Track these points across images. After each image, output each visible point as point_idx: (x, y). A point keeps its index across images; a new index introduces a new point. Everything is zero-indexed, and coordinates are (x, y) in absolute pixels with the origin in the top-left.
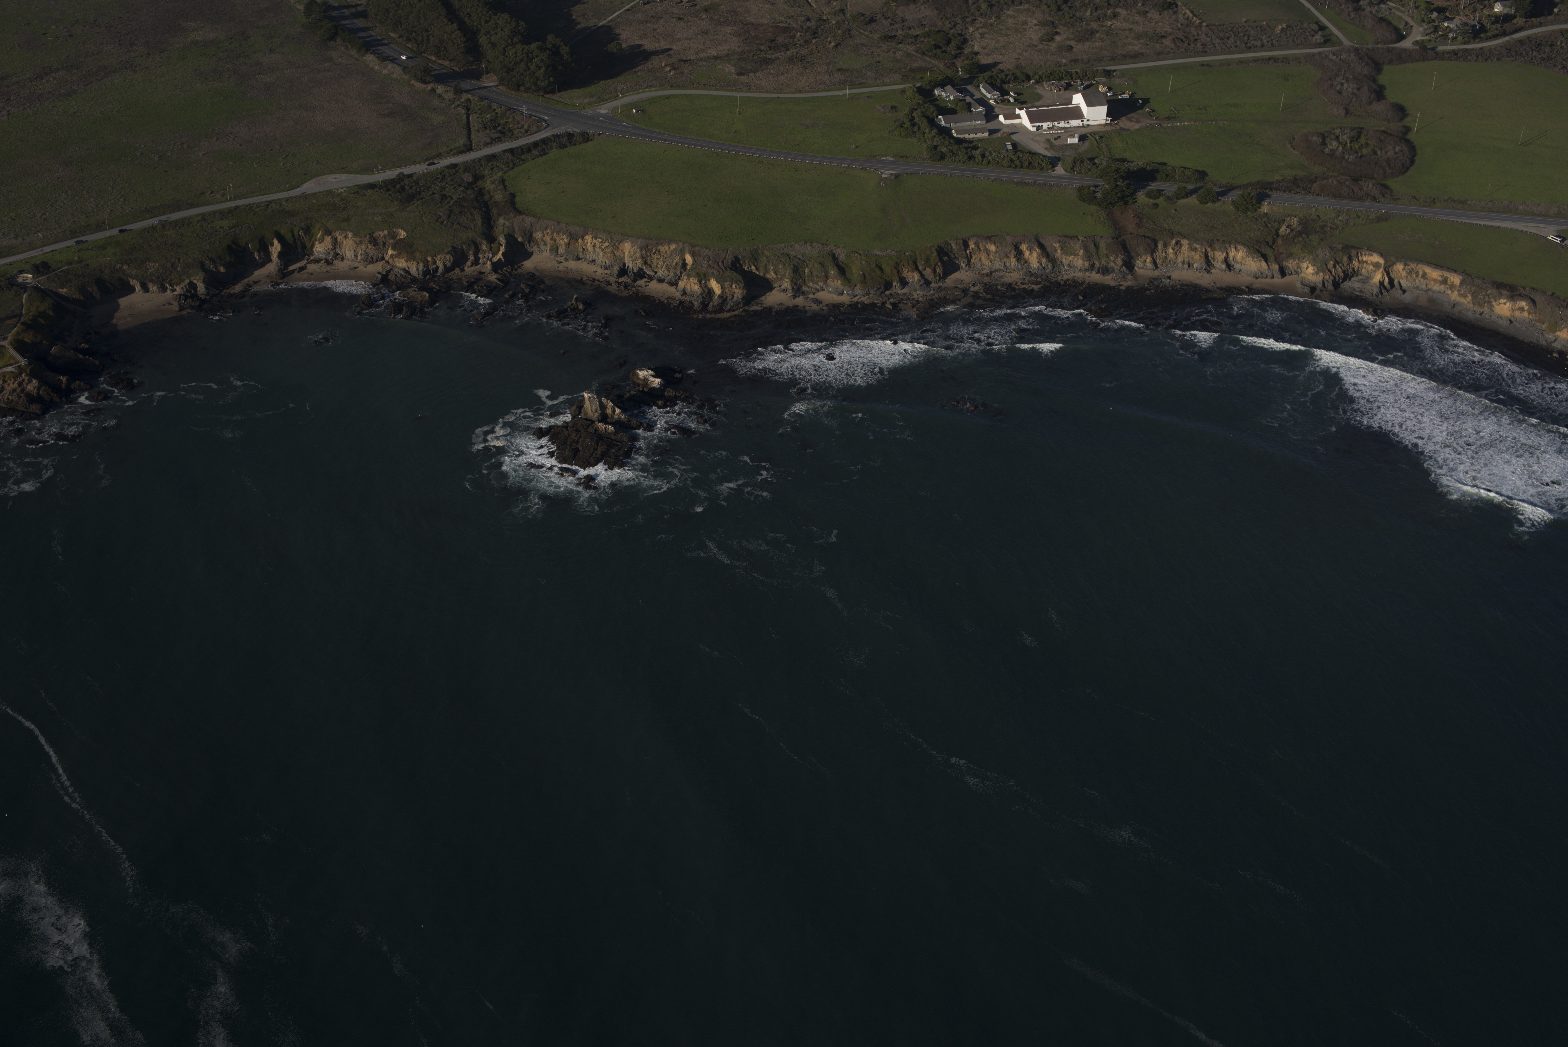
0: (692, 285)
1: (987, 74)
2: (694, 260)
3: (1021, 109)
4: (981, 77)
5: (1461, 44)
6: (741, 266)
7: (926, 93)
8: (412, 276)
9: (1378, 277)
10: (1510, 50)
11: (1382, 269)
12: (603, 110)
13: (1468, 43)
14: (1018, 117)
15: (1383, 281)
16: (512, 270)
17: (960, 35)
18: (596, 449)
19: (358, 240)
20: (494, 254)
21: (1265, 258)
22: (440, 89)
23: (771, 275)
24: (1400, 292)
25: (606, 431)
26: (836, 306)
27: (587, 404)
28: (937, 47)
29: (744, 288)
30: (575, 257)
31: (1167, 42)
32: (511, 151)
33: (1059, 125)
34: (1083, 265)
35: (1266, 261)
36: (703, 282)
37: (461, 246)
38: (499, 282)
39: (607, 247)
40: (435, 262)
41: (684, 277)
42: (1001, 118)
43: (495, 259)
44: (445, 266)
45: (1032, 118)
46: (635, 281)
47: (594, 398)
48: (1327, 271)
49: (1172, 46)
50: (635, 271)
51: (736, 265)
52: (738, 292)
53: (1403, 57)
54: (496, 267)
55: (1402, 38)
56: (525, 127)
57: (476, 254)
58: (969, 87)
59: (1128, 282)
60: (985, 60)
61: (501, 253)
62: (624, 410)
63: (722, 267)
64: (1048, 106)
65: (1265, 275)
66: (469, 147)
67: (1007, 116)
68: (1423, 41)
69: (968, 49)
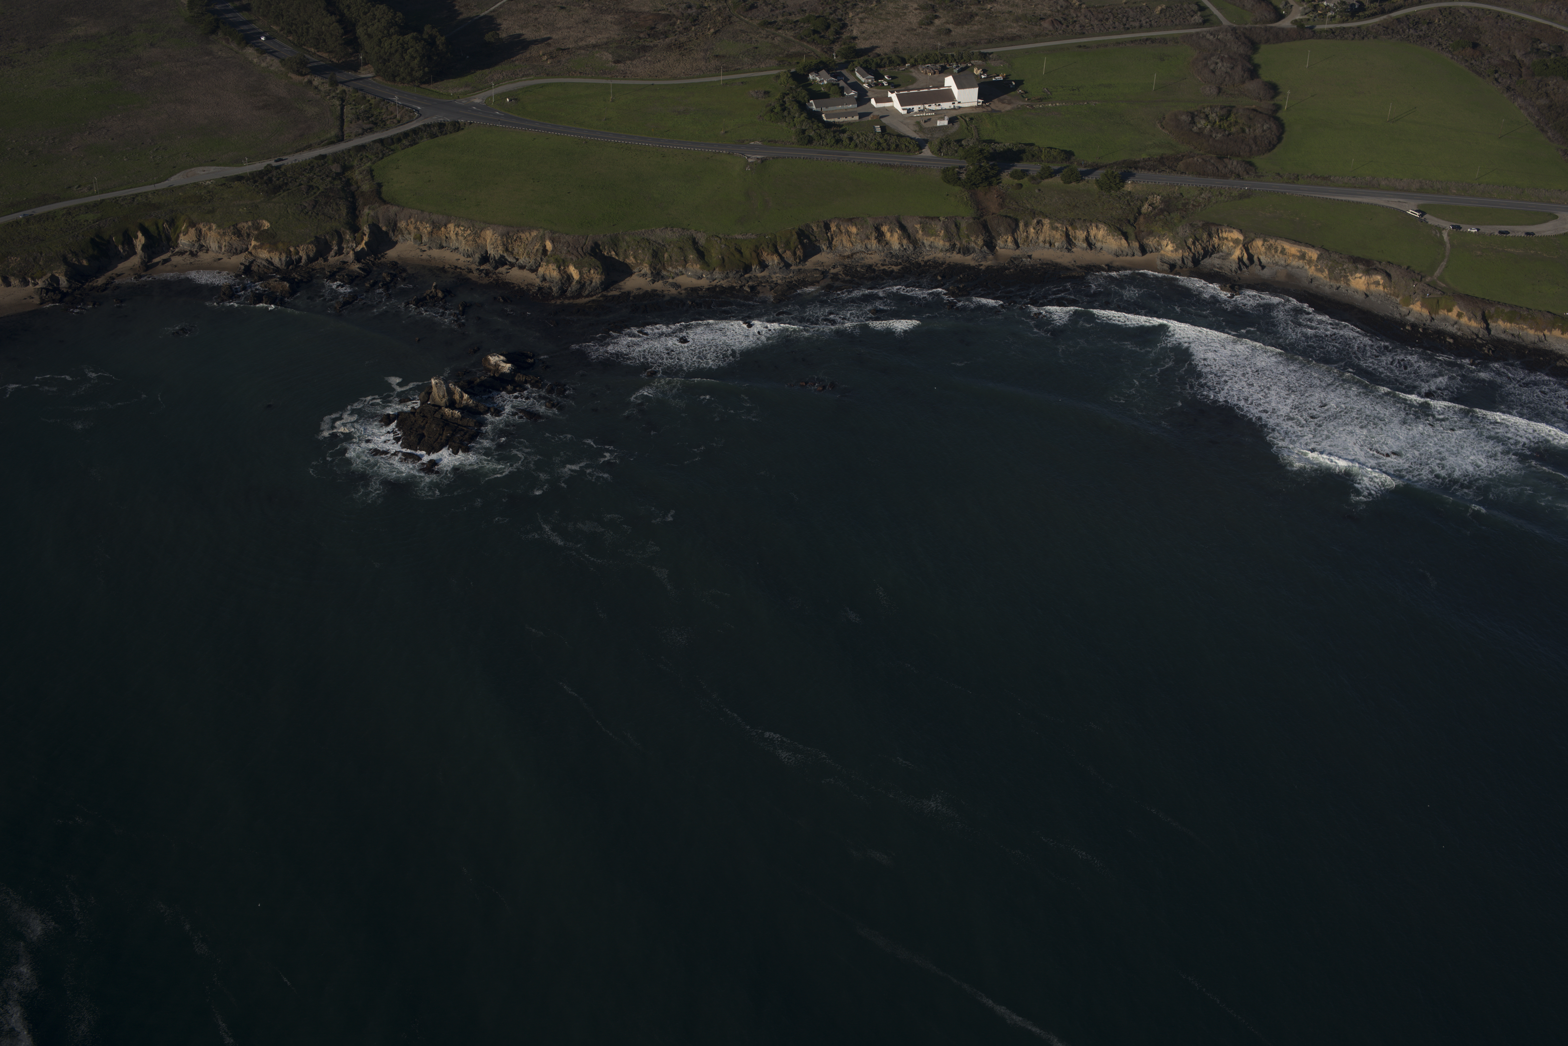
0: (551, 271)
1: (862, 59)
2: (554, 246)
3: (892, 92)
4: (857, 61)
5: (1340, 22)
6: (601, 251)
7: (800, 78)
8: (275, 267)
9: (1237, 253)
10: (1387, 28)
11: (1241, 246)
12: (477, 99)
13: (1347, 21)
14: (890, 100)
15: (1242, 257)
16: (375, 259)
17: (840, 20)
18: (441, 435)
19: (222, 231)
20: (358, 244)
21: (1126, 236)
22: (317, 81)
23: (631, 260)
24: (1259, 268)
25: (452, 417)
26: (695, 290)
27: (435, 389)
28: (815, 32)
29: (602, 273)
30: (438, 245)
31: (1046, 24)
32: (381, 141)
33: (930, 108)
34: (944, 245)
35: (1126, 239)
36: (562, 268)
37: (325, 236)
38: (361, 272)
39: (469, 235)
40: (297, 253)
41: (543, 264)
42: (873, 101)
43: (359, 249)
44: (308, 256)
45: (903, 101)
46: (496, 268)
47: (441, 384)
48: (1186, 248)
49: (1051, 28)
50: (497, 258)
51: (595, 251)
52: (596, 277)
53: (1277, 36)
54: (359, 256)
55: (1281, 17)
56: (398, 117)
57: (340, 244)
58: (843, 72)
59: (989, 262)
60: (862, 44)
61: (364, 242)
62: (472, 395)
63: (581, 253)
64: (918, 89)
65: (1125, 253)
66: (341, 138)
67: (879, 99)
68: (1301, 20)
69: (847, 33)
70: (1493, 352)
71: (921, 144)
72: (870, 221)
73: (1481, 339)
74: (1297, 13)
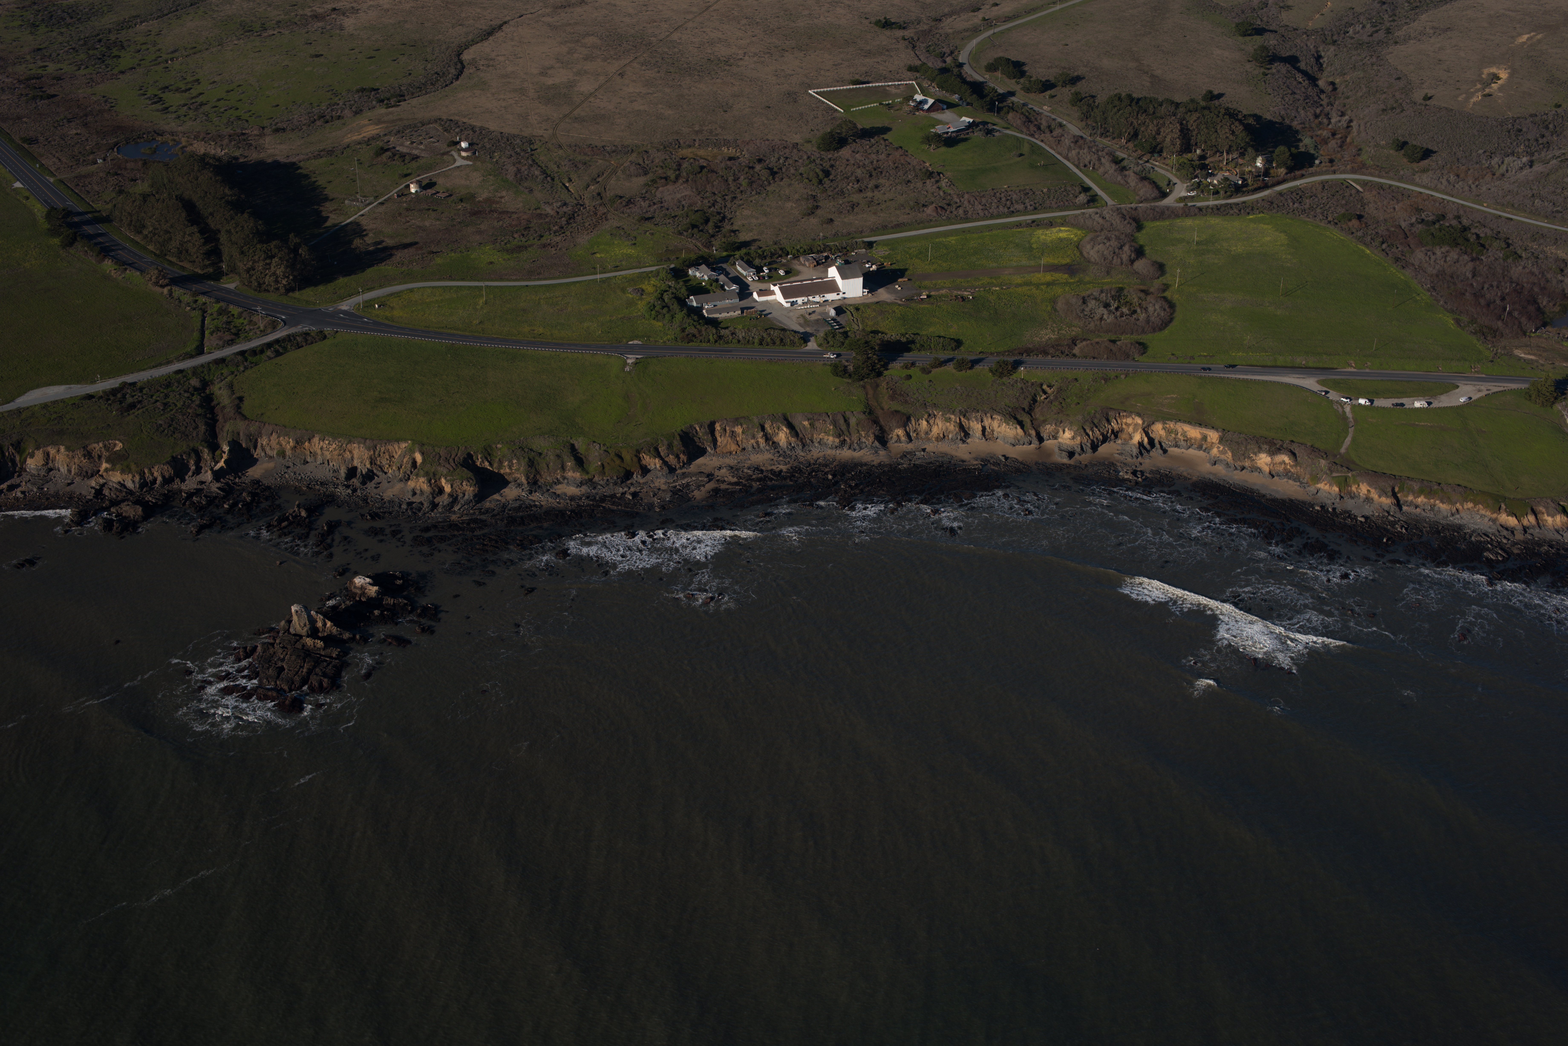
0: (420, 483)
1: (743, 252)
2: (424, 459)
3: (775, 285)
4: (738, 254)
5: (1224, 198)
6: (474, 462)
7: (679, 274)
8: (128, 490)
9: (1137, 437)
10: (1272, 203)
11: (1140, 430)
12: (345, 306)
13: (1231, 197)
14: (772, 293)
15: (1143, 441)
16: (235, 478)
17: (719, 213)
18: (302, 667)
19: (71, 454)
20: (217, 462)
21: (1021, 424)
22: (178, 291)
23: (505, 470)
24: (1161, 452)
25: (315, 646)
26: (574, 499)
27: (295, 618)
28: (694, 226)
29: (475, 485)
30: (302, 461)
31: (929, 210)
32: (242, 353)
33: (814, 300)
34: (834, 442)
35: (1022, 427)
36: (433, 481)
37: (182, 456)
38: (219, 492)
39: (335, 449)
40: (152, 474)
41: (413, 477)
42: (755, 295)
43: (217, 467)
44: (163, 477)
45: (786, 293)
46: (364, 483)
47: (302, 612)
48: (1084, 434)
49: (935, 214)
50: (364, 473)
51: (468, 462)
52: (469, 489)
53: (1163, 214)
54: (218, 475)
55: (1164, 195)
56: (262, 328)
57: (197, 464)
58: (724, 266)
59: (882, 457)
60: (743, 237)
61: (223, 460)
62: (336, 623)
63: (453, 464)
64: (801, 281)
65: (1021, 442)
66: (200, 351)
67: (761, 293)
68: (1186, 198)
69: (727, 227)
70: (1406, 529)
71: (805, 338)
72: (756, 420)
73: (1393, 516)
74: (1181, 190)
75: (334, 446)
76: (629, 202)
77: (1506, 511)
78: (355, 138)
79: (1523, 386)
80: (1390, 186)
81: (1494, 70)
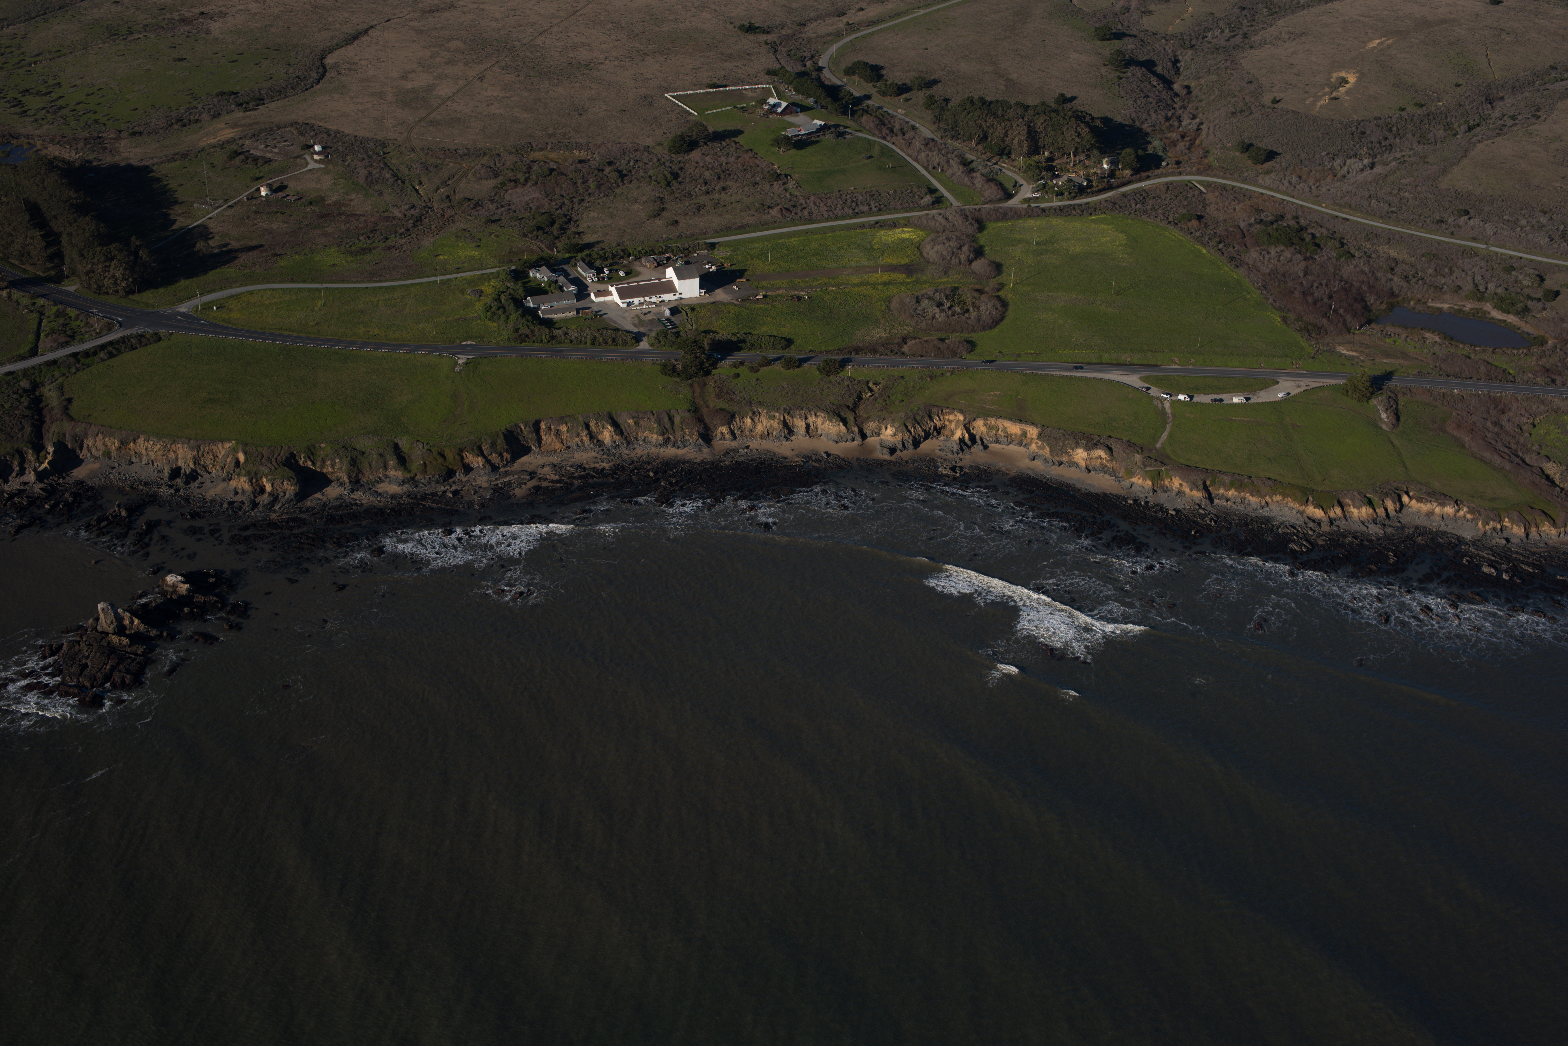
0: (242, 483)
1: (585, 254)
2: (247, 458)
3: (612, 286)
4: (580, 255)
5: (1068, 199)
6: (297, 462)
7: (519, 275)
9: (958, 434)
10: (1115, 204)
11: (961, 426)
12: (183, 308)
13: (1074, 198)
14: (610, 293)
15: (964, 437)
16: (59, 479)
17: (565, 215)
18: (106, 664)
20: (41, 463)
21: (845, 422)
22: (16, 294)
23: (328, 469)
24: (981, 447)
25: (120, 644)
26: (395, 498)
27: (102, 616)
28: (539, 228)
29: (296, 484)
30: (128, 462)
31: (774, 212)
32: (75, 355)
33: (651, 300)
34: (658, 440)
35: (845, 424)
36: (255, 479)
37: (5, 457)
38: (42, 493)
39: (159, 449)
41: (235, 476)
42: (592, 296)
43: (41, 468)
45: (622, 294)
46: (187, 483)
47: (109, 609)
48: (906, 431)
49: (779, 215)
50: (188, 473)
51: (290, 462)
52: (290, 489)
53: (1005, 215)
54: (41, 476)
55: (1009, 196)
56: (98, 330)
57: (21, 464)
58: (565, 267)
59: (706, 454)
60: (587, 239)
61: (47, 461)
62: (143, 620)
63: (275, 464)
64: (638, 282)
65: (844, 439)
66: (34, 352)
67: (599, 294)
68: (1030, 199)
69: (572, 228)
70: (1215, 522)
71: (638, 338)
72: (581, 419)
73: (1204, 509)
74: (1027, 192)
75: (159, 446)
76: (478, 205)
77: (1313, 503)
78: (210, 141)
79: (1342, 382)
80: (1233, 187)
81: (1343, 74)
